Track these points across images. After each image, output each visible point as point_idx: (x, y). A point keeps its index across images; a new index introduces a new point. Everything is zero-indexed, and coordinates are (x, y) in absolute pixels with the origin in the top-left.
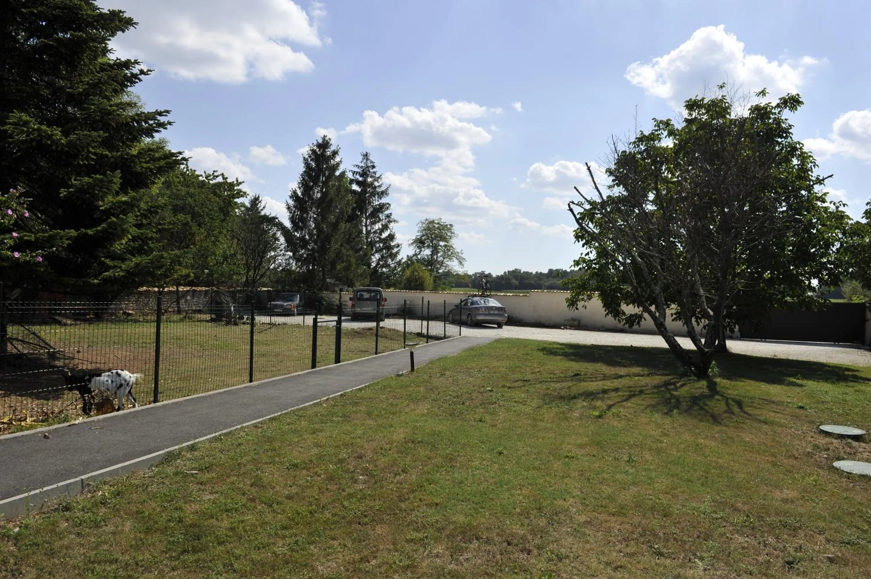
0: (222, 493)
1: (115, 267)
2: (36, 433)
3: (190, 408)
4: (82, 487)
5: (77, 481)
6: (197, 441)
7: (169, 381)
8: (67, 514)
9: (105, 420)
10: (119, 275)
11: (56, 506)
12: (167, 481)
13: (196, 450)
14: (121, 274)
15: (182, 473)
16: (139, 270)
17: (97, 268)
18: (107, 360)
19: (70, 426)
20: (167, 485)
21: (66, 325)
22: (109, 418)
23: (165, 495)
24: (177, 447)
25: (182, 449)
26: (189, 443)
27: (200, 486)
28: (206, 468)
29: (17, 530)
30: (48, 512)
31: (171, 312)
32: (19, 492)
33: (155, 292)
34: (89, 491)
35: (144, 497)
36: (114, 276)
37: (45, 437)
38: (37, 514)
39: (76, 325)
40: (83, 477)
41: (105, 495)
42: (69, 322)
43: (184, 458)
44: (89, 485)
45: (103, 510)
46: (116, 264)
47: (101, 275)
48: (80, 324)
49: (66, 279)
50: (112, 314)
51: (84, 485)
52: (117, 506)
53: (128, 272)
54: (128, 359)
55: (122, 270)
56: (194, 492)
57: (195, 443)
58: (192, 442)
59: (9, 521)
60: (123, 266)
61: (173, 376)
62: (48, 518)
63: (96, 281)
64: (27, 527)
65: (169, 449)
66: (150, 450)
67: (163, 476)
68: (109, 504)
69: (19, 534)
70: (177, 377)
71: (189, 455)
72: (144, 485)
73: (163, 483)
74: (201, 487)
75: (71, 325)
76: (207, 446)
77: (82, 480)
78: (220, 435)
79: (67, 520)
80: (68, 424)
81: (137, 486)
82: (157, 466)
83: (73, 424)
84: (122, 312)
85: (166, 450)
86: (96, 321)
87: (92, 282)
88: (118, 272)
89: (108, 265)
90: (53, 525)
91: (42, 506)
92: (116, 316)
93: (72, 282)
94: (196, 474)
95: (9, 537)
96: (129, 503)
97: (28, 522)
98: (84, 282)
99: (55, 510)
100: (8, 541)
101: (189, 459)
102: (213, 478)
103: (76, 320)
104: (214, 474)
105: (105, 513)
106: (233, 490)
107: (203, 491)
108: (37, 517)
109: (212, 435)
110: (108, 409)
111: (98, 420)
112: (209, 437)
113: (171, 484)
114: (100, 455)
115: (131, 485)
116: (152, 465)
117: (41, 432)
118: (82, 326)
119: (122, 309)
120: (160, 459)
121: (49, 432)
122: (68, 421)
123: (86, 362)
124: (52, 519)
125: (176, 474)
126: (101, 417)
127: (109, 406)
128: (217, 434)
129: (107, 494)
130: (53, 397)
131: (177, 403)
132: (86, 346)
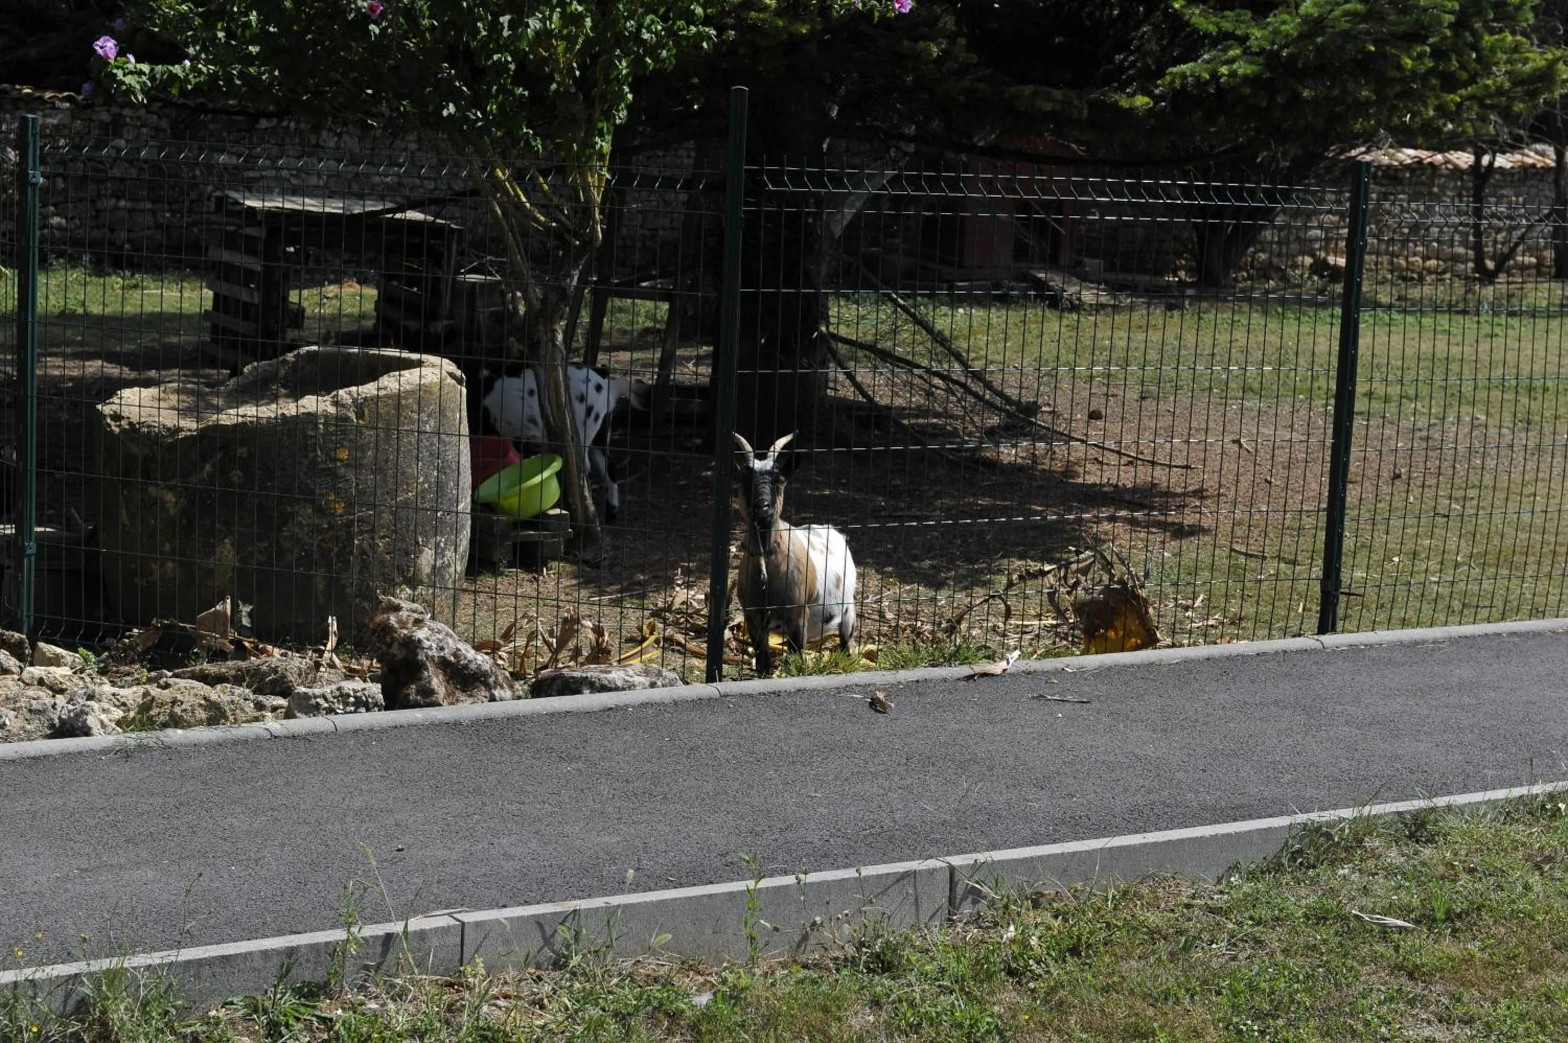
0: (1488, 1025)
1: (1224, 38)
2: (847, 688)
3: (1465, 672)
4: (951, 901)
5: (932, 872)
6: (1441, 802)
7: (1433, 565)
8: (882, 983)
9: (1103, 673)
10: (1233, 74)
11: (851, 951)
12: (1274, 938)
13: (1431, 840)
14: (1243, 68)
15: (1344, 918)
16: (1320, 50)
17: (1154, 46)
18: (1196, 455)
19: (970, 678)
20: (1272, 955)
21: (1076, 307)
22: (1123, 669)
23: (1253, 988)
24: (1347, 813)
25: (1369, 825)
26: (1403, 806)
27: (1403, 980)
28: (1450, 916)
29: (704, 999)
30: (816, 966)
31: (1523, 268)
32: (733, 871)
33: (1457, 172)
34: (976, 920)
35: (1169, 978)
36: (1215, 76)
37: (875, 704)
38: (784, 966)
39: (1116, 309)
40: (957, 860)
41: (1026, 946)
42: (1088, 297)
43: (1371, 863)
44: (975, 895)
45: (1009, 995)
46: (1227, 26)
47: (1162, 75)
48: (1131, 308)
49: (1028, 90)
50: (1265, 271)
51: (960, 891)
52: (1062, 993)
53: (1270, 58)
54: (1282, 456)
55: (1246, 52)
56: (1374, 998)
57: (1433, 810)
58: (1420, 804)
59: (688, 967)
60: (1257, 34)
61: (1452, 545)
62: (814, 982)
63: (1141, 101)
64: (735, 996)
65: (1314, 816)
66: (1238, 807)
67: (1264, 913)
68: (1036, 977)
69: (708, 1016)
70: (1465, 549)
71: (1393, 856)
72: (1180, 933)
73: (1258, 941)
74: (1409, 986)
75: (1099, 308)
76: (1484, 829)
77: (952, 869)
78: (1552, 797)
79: (876, 1003)
80: (965, 670)
81: (1154, 934)
82: (1252, 876)
83: (984, 675)
84: (1308, 260)
85: (1301, 818)
86: (1196, 299)
87: (1124, 103)
88: (1232, 61)
89: (1195, 31)
90: (825, 1010)
91: (805, 938)
92: (1284, 278)
93: (1049, 107)
94: (1401, 929)
95: (675, 1016)
96: (1106, 989)
97: (745, 981)
98: (1092, 105)
99: (842, 963)
100: (670, 1032)
101: (1390, 872)
102: (1469, 960)
103: (1115, 288)
104: (1474, 947)
105: (1013, 1011)
106: (1541, 1024)
107: (1411, 1002)
108: (780, 973)
109: (1517, 792)
110: (1128, 635)
111: (1081, 673)
112: (1500, 794)
113: (1285, 951)
114: (1044, 794)
115: (1132, 929)
116: (1234, 868)
117: (864, 687)
118: (1138, 316)
119: (1306, 248)
120: (1272, 849)
121: (893, 690)
122: (965, 661)
123: (1113, 459)
124: (825, 988)
125: (1319, 917)
126: (1094, 660)
127: (1134, 624)
128: (1537, 789)
129: (1034, 941)
130: (958, 580)
131: (1414, 644)
132: (1133, 394)
